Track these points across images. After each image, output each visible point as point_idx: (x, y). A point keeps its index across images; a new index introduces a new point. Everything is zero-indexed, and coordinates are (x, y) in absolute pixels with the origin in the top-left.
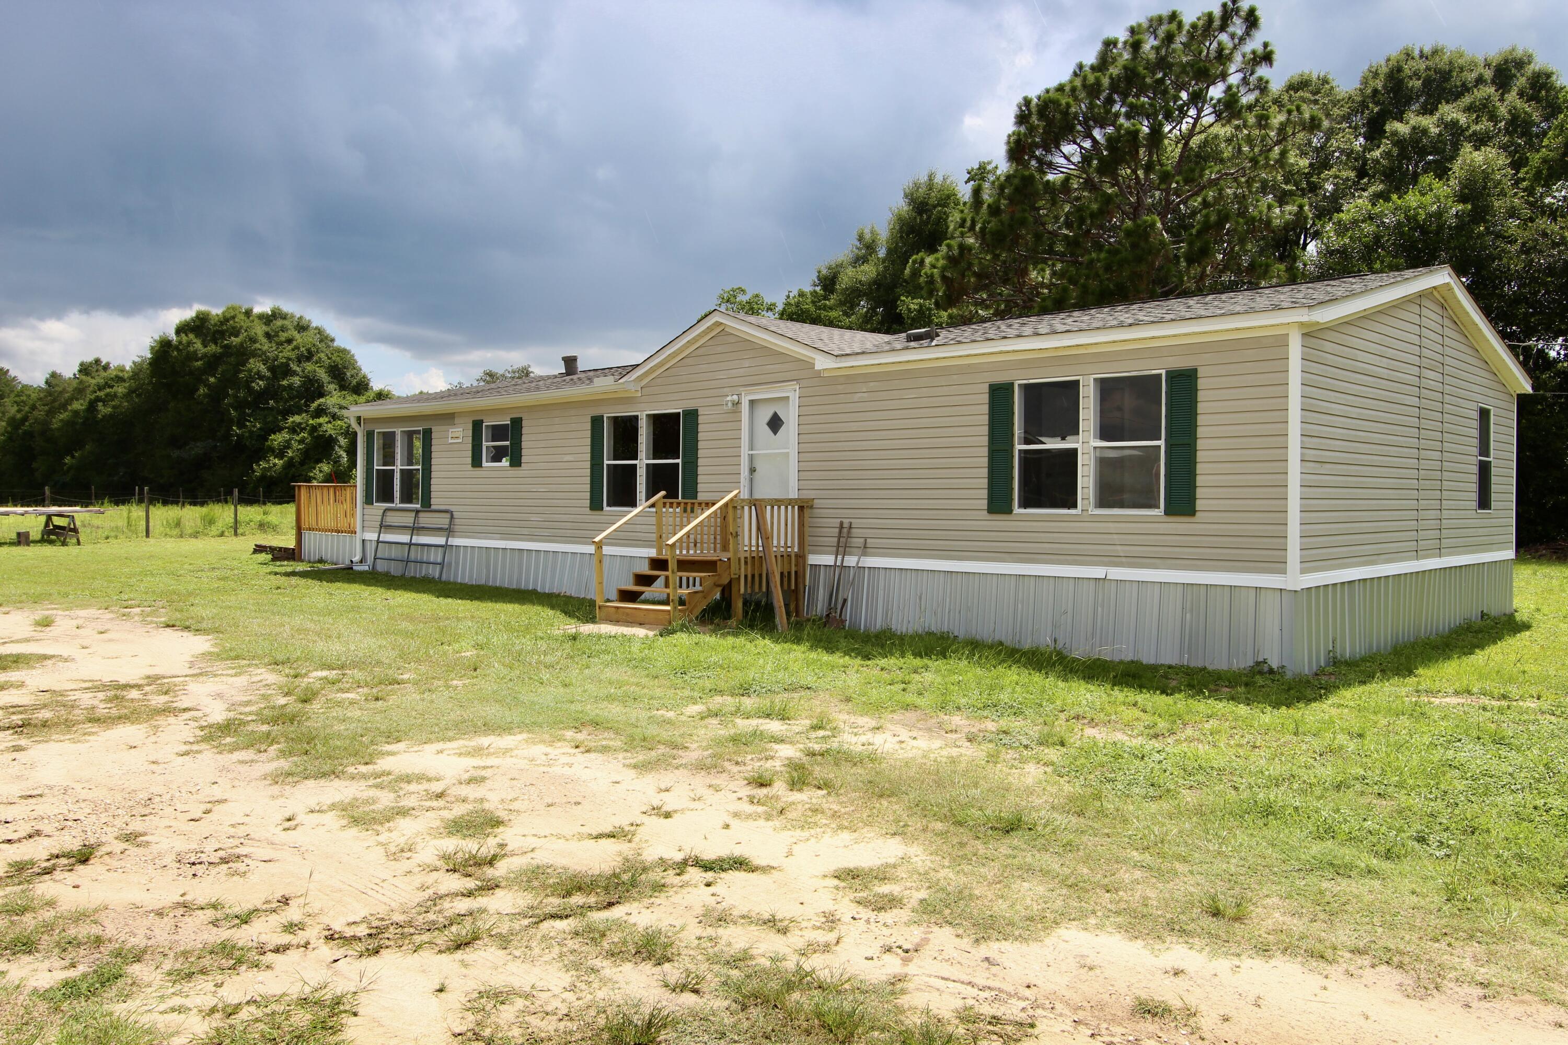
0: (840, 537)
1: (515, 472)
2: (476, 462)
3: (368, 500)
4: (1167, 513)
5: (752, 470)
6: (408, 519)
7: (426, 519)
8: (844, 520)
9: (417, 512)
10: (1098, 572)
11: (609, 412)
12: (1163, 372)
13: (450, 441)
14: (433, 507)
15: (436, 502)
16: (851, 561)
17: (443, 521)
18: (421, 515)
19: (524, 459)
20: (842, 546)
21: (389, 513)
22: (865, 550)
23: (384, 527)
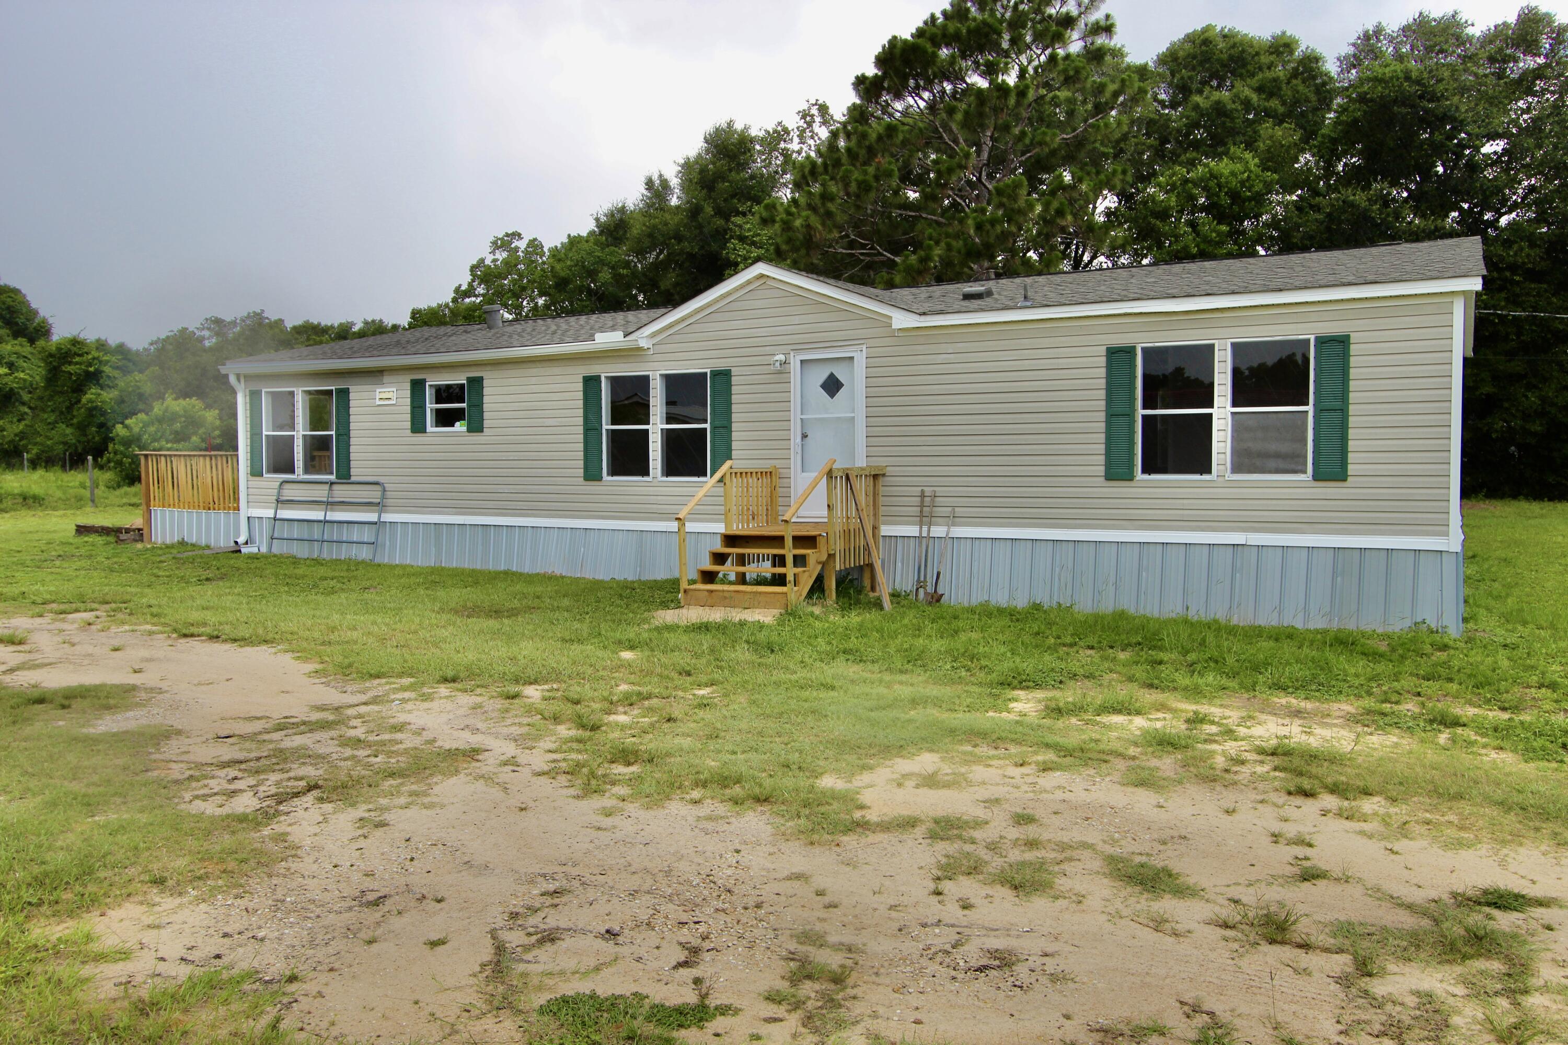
0: (922, 506)
1: (476, 438)
2: (418, 426)
3: (256, 472)
4: (1316, 478)
5: (804, 436)
6: (321, 493)
7: (342, 492)
8: (925, 489)
9: (332, 483)
10: (1237, 538)
11: (606, 371)
12: (1312, 338)
13: (378, 402)
14: (353, 479)
15: (356, 472)
16: (938, 531)
17: (373, 494)
18: (335, 487)
19: (486, 423)
20: (925, 516)
21: (287, 486)
22: (953, 519)
23: (280, 502)
